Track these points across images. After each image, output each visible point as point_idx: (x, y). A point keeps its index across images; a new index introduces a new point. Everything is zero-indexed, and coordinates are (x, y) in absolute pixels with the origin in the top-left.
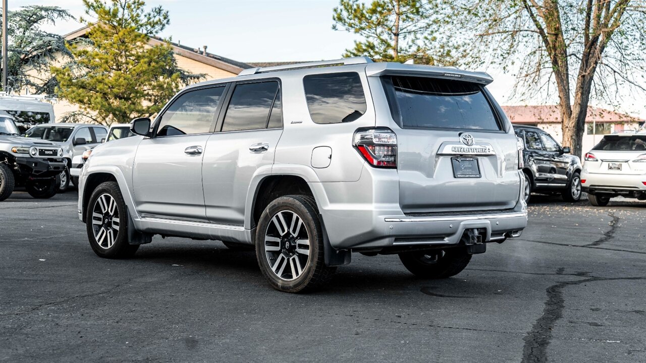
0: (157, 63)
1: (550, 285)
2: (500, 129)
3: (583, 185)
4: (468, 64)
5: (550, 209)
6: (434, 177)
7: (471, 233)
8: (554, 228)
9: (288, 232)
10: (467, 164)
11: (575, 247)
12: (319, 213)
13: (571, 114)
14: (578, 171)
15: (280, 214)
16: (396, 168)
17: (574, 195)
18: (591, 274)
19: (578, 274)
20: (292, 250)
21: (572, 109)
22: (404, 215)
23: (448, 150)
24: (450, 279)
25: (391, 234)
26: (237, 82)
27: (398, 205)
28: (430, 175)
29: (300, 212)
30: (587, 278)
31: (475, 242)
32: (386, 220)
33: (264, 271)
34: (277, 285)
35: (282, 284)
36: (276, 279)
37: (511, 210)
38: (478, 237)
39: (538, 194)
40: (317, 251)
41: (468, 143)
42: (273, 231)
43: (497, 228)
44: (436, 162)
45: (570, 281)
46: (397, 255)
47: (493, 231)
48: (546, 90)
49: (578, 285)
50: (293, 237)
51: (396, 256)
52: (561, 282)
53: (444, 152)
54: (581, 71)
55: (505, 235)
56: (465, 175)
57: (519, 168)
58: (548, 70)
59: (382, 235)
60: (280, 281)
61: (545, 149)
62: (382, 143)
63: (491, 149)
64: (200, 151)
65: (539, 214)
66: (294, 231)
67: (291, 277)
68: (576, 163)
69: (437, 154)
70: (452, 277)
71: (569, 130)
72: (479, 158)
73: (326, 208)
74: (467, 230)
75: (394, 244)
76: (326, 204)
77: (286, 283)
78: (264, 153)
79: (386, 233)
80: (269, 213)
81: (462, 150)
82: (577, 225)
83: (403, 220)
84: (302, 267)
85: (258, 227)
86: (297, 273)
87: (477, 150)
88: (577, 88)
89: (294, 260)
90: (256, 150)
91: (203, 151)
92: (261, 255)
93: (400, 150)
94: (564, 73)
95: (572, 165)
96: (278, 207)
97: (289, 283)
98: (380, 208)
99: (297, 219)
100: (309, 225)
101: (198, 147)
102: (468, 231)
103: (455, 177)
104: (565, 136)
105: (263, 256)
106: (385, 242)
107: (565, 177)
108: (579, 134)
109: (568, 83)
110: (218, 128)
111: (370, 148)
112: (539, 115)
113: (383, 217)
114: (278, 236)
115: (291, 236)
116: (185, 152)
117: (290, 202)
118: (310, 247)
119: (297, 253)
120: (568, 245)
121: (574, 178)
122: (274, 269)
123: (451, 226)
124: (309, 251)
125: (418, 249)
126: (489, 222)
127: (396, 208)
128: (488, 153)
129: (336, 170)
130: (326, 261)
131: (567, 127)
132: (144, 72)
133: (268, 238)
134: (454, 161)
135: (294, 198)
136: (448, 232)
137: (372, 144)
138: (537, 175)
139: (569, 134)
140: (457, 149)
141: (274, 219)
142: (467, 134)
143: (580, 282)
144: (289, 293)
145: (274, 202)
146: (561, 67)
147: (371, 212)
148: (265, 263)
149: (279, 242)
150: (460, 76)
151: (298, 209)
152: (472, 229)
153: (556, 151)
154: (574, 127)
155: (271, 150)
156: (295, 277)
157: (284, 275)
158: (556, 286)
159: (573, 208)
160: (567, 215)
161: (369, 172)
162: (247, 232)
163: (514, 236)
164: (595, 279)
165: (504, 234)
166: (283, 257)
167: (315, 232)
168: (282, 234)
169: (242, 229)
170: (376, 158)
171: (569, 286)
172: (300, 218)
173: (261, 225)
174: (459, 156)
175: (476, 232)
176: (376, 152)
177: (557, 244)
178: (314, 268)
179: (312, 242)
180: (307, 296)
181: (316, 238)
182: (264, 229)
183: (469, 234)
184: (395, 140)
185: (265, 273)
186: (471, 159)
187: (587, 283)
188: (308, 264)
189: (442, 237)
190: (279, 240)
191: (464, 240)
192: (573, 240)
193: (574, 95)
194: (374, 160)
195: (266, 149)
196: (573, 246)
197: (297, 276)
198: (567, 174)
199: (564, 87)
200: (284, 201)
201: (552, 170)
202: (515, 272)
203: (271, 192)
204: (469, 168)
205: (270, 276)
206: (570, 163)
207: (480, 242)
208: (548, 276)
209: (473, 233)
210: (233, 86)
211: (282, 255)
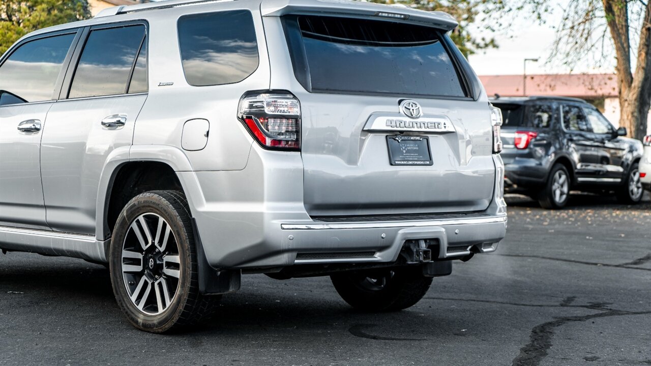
0: (61, 10)
1: (541, 321)
2: (466, 95)
3: (643, 180)
4: (488, 13)
5: (595, 214)
6: (358, 164)
7: (415, 246)
8: (589, 239)
9: (153, 244)
10: (411, 146)
11: (606, 268)
12: (191, 216)
13: (631, 82)
14: (637, 160)
15: (141, 218)
16: (298, 149)
17: (633, 194)
18: (609, 307)
19: (591, 306)
20: (157, 271)
21: (633, 76)
22: (311, 220)
23: (380, 124)
24: (404, 312)
25: (291, 247)
26: (91, 26)
27: (302, 204)
28: (352, 160)
29: (166, 215)
30: (601, 312)
31: (421, 259)
32: (284, 226)
33: (120, 301)
34: (137, 322)
35: (144, 320)
36: (136, 313)
37: (482, 213)
38: (425, 252)
39: (586, 193)
40: (190, 271)
41: (412, 115)
42: (133, 243)
43: (456, 239)
44: (363, 141)
45: (575, 315)
46: (328, 278)
47: (449, 243)
48: (600, 49)
49: (582, 322)
50: (159, 251)
51: (326, 280)
52: (560, 318)
53: (374, 127)
54: (646, 23)
55: (470, 250)
56: (408, 161)
57: (494, 152)
58: (600, 22)
59: (279, 249)
60: (141, 316)
61: (590, 130)
62: (279, 113)
63: (448, 124)
64: (38, 127)
65: (576, 221)
66: (161, 243)
67: (156, 310)
68: (636, 150)
69: (363, 130)
70: (405, 309)
71: (629, 104)
72: (430, 136)
73: (200, 209)
74: (409, 241)
75: (296, 261)
76: (201, 204)
77: (149, 319)
78: (120, 130)
79: (284, 245)
80: (126, 216)
81: (402, 125)
82: (623, 235)
83: (312, 226)
84: (171, 296)
85: (112, 239)
86: (164, 305)
87: (426, 125)
88: (640, 46)
89: (160, 284)
90: (110, 126)
91: (42, 125)
92: (117, 278)
93: (306, 124)
94: (622, 25)
95: (631, 151)
96: (138, 208)
97: (152, 319)
98: (274, 209)
99: (164, 225)
100: (179, 235)
101: (36, 121)
102: (410, 245)
103: (391, 164)
104: (623, 113)
105: (119, 280)
106: (283, 259)
107: (620, 169)
108: (644, 110)
109: (627, 39)
110: (64, 95)
111: (260, 121)
112: (590, 84)
113: (277, 223)
114: (140, 250)
115: (157, 250)
116: (19, 129)
117: (154, 201)
118: (181, 267)
119: (165, 275)
120: (596, 264)
121: (633, 170)
122: (133, 298)
123: (383, 235)
124: (179, 272)
125: (338, 270)
126: (443, 230)
127: (300, 209)
128: (443, 130)
129: (214, 154)
130: (202, 287)
131: (626, 100)
132: (42, 23)
133: (126, 254)
134: (390, 140)
135: (160, 195)
136: (380, 243)
137: (263, 115)
138: (579, 166)
139: (629, 109)
140: (394, 124)
141: (134, 225)
142: (412, 101)
143: (588, 317)
144: (154, 333)
145: (133, 201)
146: (618, 16)
147: (261, 214)
148: (121, 289)
149: (140, 259)
150: (402, 16)
151: (165, 211)
152: (417, 241)
153: (607, 133)
154: (635, 100)
155: (129, 125)
156: (161, 310)
157: (146, 307)
158: (550, 324)
159: (628, 212)
160: (616, 222)
161: (259, 156)
162: (99, 244)
163: (485, 250)
164: (613, 313)
165: (470, 247)
166: (145, 280)
167: (187, 244)
168: (145, 247)
169: (92, 239)
170: (269, 136)
171: (570, 323)
172: (168, 225)
173: (117, 234)
174: (398, 133)
175: (423, 245)
176: (270, 127)
177: (581, 263)
178: (186, 297)
179: (183, 259)
180: (177, 338)
181: (188, 253)
182: (120, 240)
183: (412, 247)
184: (298, 110)
185: (121, 304)
186: (418, 138)
187: (598, 320)
188: (178, 291)
189: (372, 252)
190: (140, 256)
191: (404, 255)
192: (608, 256)
193: (637, 55)
194: (267, 138)
195: (123, 124)
196: (604, 265)
197: (163, 309)
198: (622, 165)
199: (622, 44)
200: (145, 199)
201: (604, 160)
202: (502, 303)
203: (134, 186)
204: (415, 151)
205: (128, 308)
206: (627, 150)
207: (429, 258)
208: (547, 308)
209: (419, 246)
210: (86, 31)
211: (144, 278)
